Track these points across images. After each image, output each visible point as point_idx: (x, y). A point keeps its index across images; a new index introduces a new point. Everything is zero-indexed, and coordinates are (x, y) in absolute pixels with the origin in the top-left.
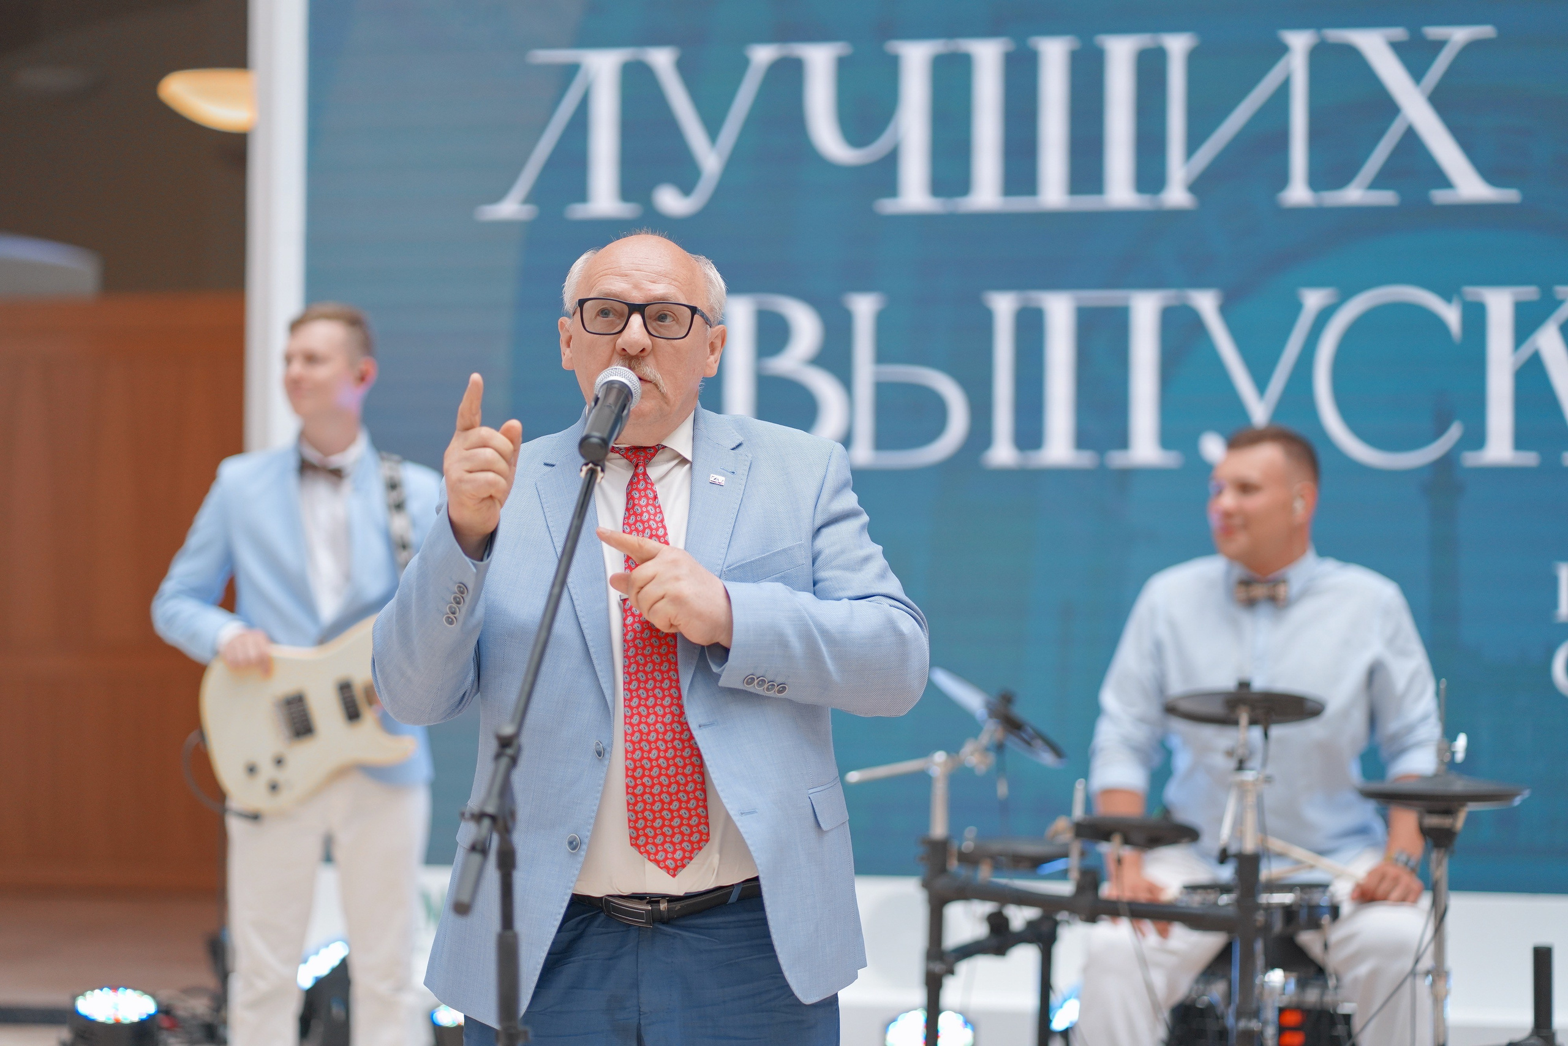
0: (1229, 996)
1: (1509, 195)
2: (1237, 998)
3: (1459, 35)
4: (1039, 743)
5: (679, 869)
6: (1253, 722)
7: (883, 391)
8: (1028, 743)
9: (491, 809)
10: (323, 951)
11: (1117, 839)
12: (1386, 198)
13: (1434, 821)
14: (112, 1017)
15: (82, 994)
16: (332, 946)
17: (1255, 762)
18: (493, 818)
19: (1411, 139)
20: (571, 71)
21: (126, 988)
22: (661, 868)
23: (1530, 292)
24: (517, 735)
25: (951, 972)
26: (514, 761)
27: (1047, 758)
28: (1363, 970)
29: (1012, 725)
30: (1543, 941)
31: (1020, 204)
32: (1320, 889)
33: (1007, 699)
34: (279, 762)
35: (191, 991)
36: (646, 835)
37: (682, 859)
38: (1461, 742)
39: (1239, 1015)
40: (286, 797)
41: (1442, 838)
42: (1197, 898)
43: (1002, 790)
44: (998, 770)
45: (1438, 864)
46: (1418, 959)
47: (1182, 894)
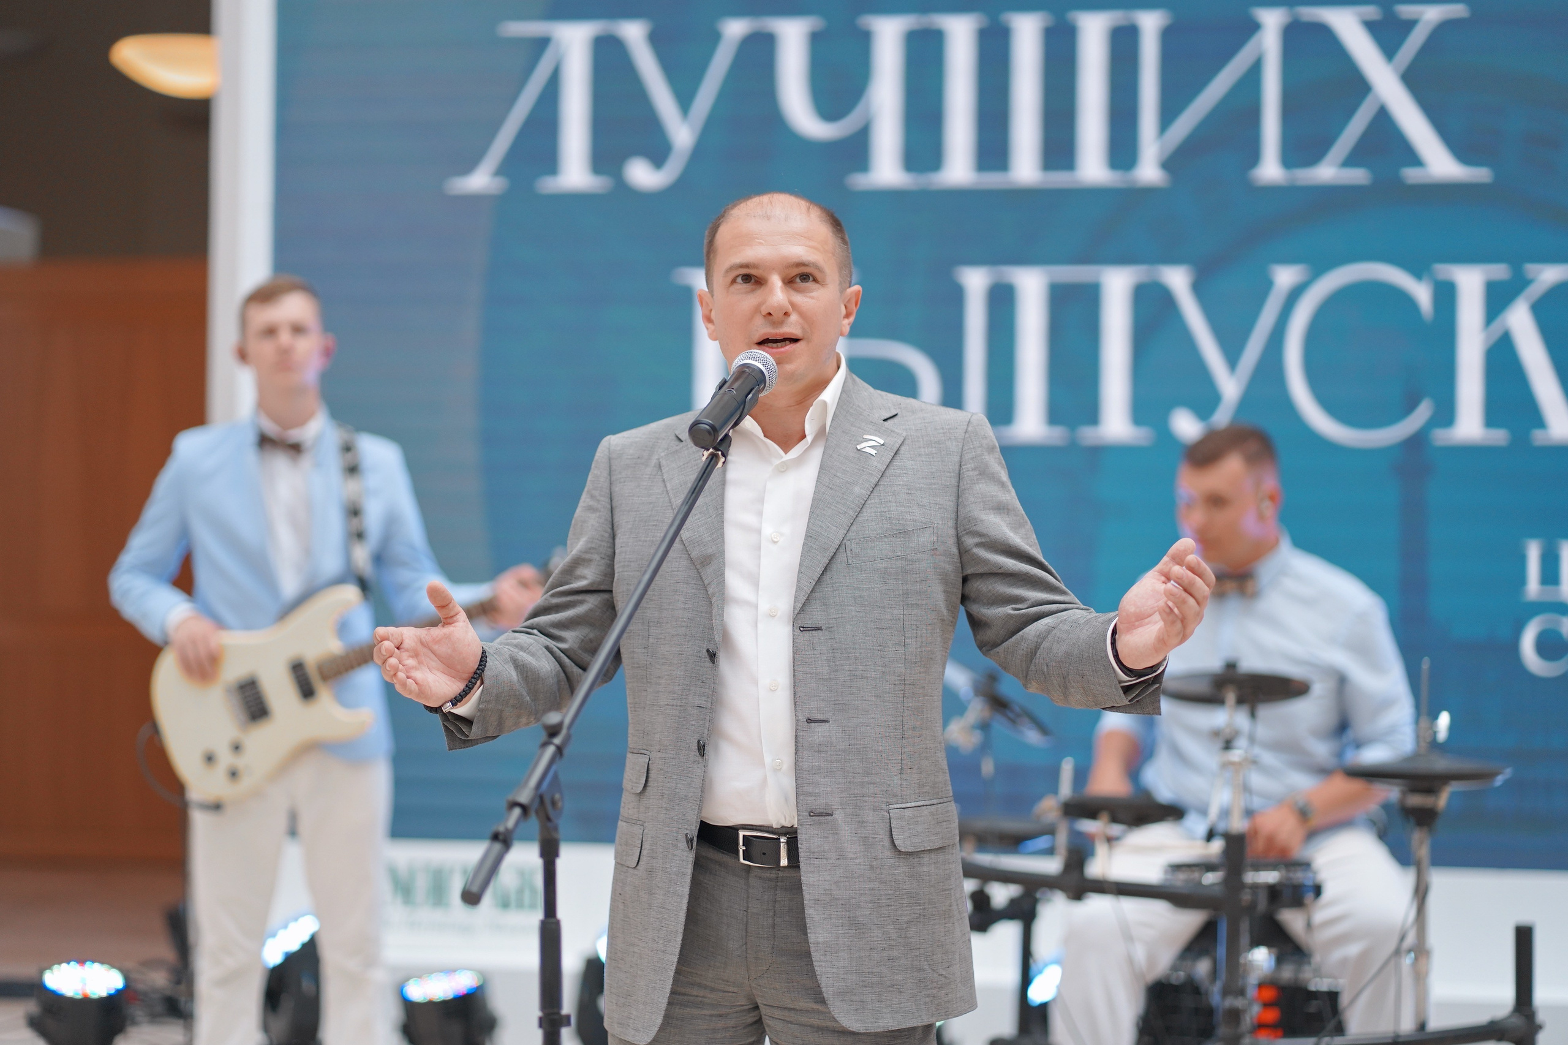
0: (1214, 973)
1: (1480, 174)
2: (1223, 974)
3: (1431, 15)
4: (1025, 721)
6: (1240, 701)
8: (1013, 721)
10: (292, 925)
11: (1104, 816)
12: (1358, 176)
13: (1416, 800)
14: (80, 992)
15: (49, 967)
16: (301, 920)
17: (1242, 743)
19: (1383, 117)
20: (542, 44)
21: (93, 961)
23: (1500, 271)
27: (1032, 736)
29: (999, 703)
30: (1524, 919)
31: (993, 180)
33: (993, 678)
34: (237, 748)
35: (150, 964)
38: (1444, 720)
39: (1226, 992)
40: (246, 783)
41: (1424, 818)
42: (1181, 877)
43: (988, 767)
44: (985, 747)
45: (1421, 843)
46: (1402, 938)
47: (1166, 872)
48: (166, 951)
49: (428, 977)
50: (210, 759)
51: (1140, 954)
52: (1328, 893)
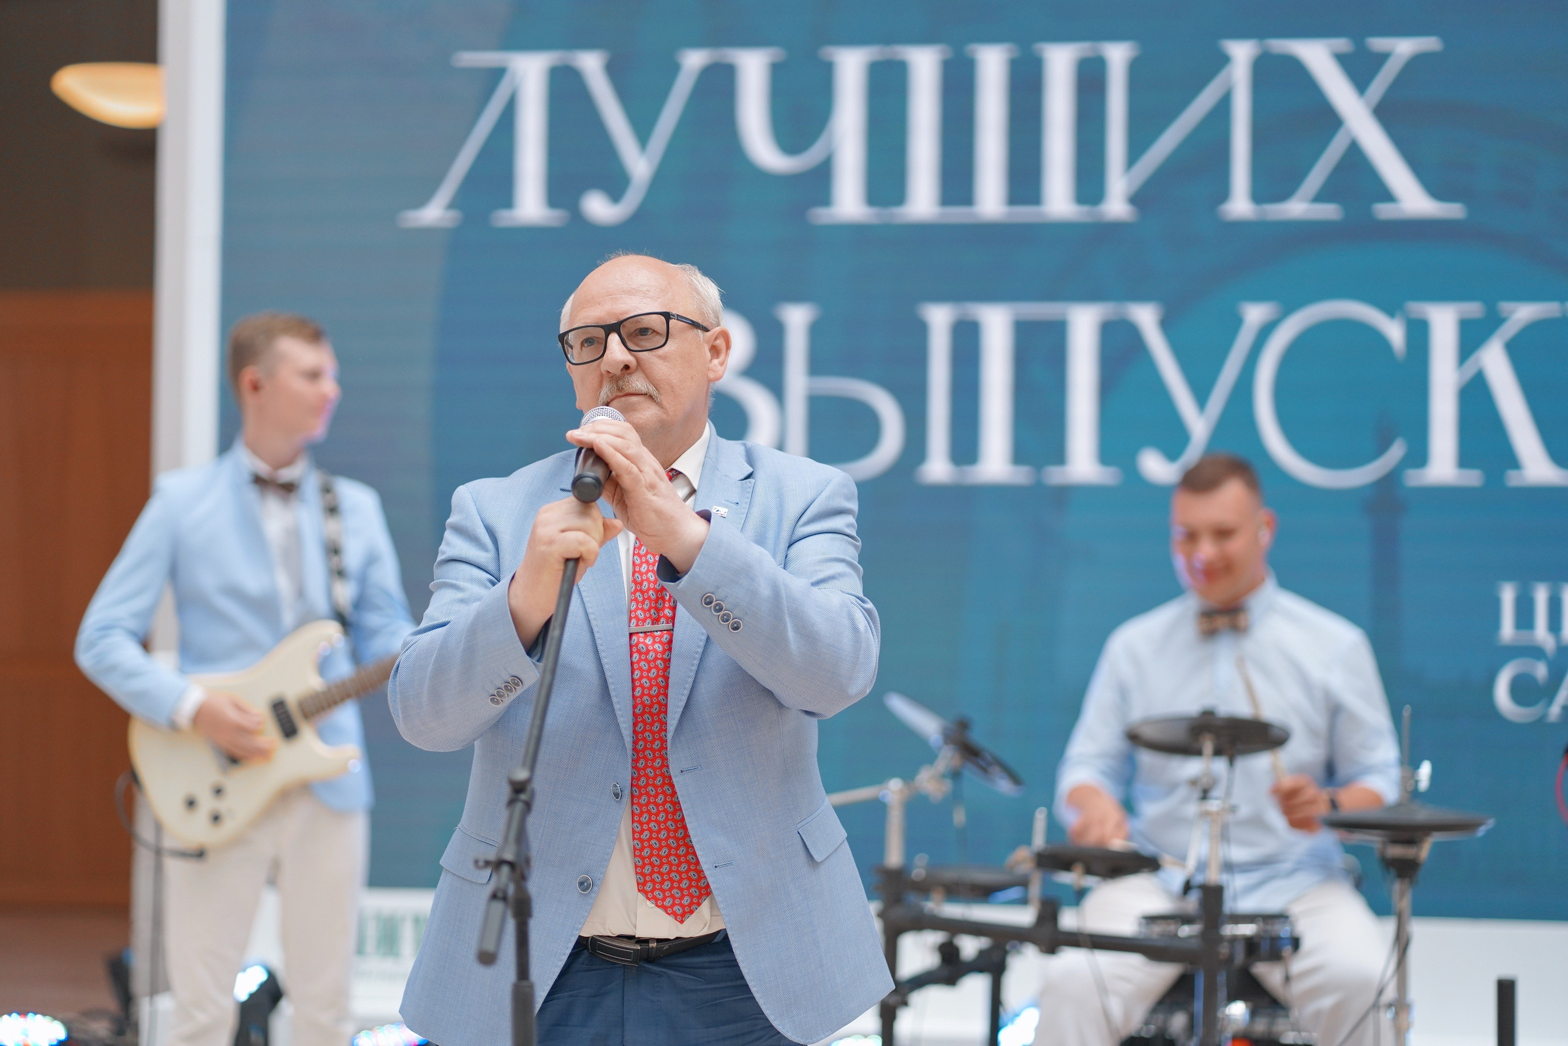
0: (1191, 1028)
1: (1452, 210)
2: (1200, 1030)
3: (1404, 48)
4: (996, 770)
5: (687, 915)
7: (817, 405)
8: (984, 770)
9: (509, 856)
11: (1079, 868)
12: (1329, 211)
13: (1396, 851)
17: (1218, 792)
18: (512, 865)
19: (1355, 155)
20: (497, 74)
21: (35, 1013)
22: (669, 914)
23: (1474, 309)
24: (528, 781)
25: (905, 1003)
26: (528, 806)
27: (1004, 786)
28: (1326, 1002)
29: (970, 752)
30: (1507, 973)
31: (957, 214)
32: (1282, 920)
33: (963, 725)
34: (218, 791)
35: (91, 1014)
36: (653, 881)
37: (690, 905)
38: (1425, 770)
40: (229, 827)
41: (1405, 869)
42: (1157, 929)
43: (959, 817)
44: (956, 797)
45: (1401, 894)
46: (1380, 992)
47: (1140, 924)
48: (108, 1001)
49: (379, 1029)
50: (191, 803)
51: (1116, 1007)
52: (1306, 944)
